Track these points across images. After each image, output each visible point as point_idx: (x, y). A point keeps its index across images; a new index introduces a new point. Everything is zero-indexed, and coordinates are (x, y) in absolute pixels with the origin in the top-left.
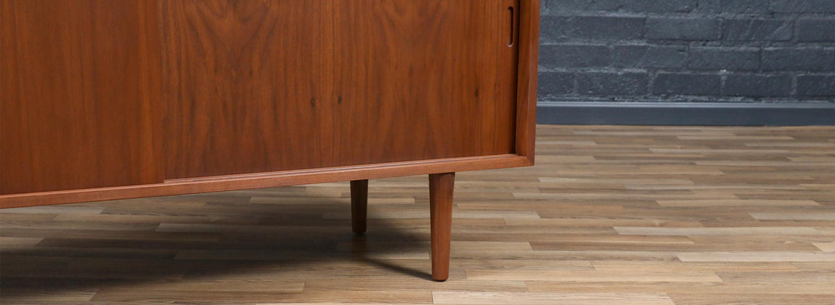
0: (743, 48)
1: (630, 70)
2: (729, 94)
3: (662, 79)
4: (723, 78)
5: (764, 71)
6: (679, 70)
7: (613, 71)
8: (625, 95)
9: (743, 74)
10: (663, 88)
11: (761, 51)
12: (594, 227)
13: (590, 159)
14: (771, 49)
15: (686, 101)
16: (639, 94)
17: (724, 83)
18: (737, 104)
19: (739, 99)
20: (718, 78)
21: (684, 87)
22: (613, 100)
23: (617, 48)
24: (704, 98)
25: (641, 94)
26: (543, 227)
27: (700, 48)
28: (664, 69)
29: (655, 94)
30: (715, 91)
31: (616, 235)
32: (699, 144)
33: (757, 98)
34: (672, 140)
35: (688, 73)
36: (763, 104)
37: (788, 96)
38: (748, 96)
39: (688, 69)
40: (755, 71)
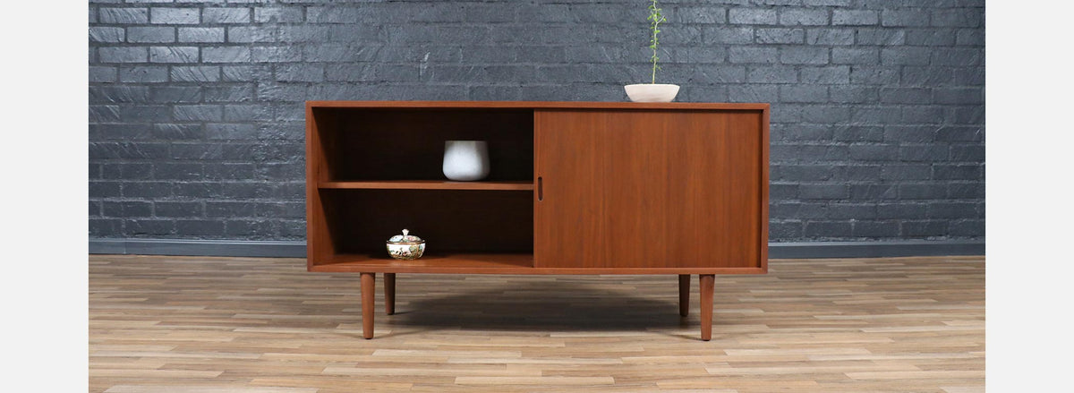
0: (865, 204)
1: (789, 221)
2: (857, 236)
3: (811, 226)
4: (853, 225)
5: (880, 219)
6: (822, 219)
7: (778, 221)
8: (787, 238)
9: (866, 222)
10: (811, 233)
11: (876, 207)
12: (801, 316)
13: (776, 279)
14: (883, 204)
15: (828, 241)
16: (796, 237)
17: (853, 228)
18: (863, 242)
19: (864, 239)
20: (850, 225)
21: (828, 231)
22: (779, 241)
23: (780, 205)
24: (840, 239)
25: (798, 236)
26: (765, 317)
27: (836, 204)
28: (813, 219)
29: (807, 237)
30: (847, 234)
31: (817, 320)
32: (844, 269)
33: (876, 238)
34: (824, 267)
35: (828, 221)
36: (880, 242)
37: (897, 236)
38: (870, 237)
39: (830, 219)
40: (874, 219)
